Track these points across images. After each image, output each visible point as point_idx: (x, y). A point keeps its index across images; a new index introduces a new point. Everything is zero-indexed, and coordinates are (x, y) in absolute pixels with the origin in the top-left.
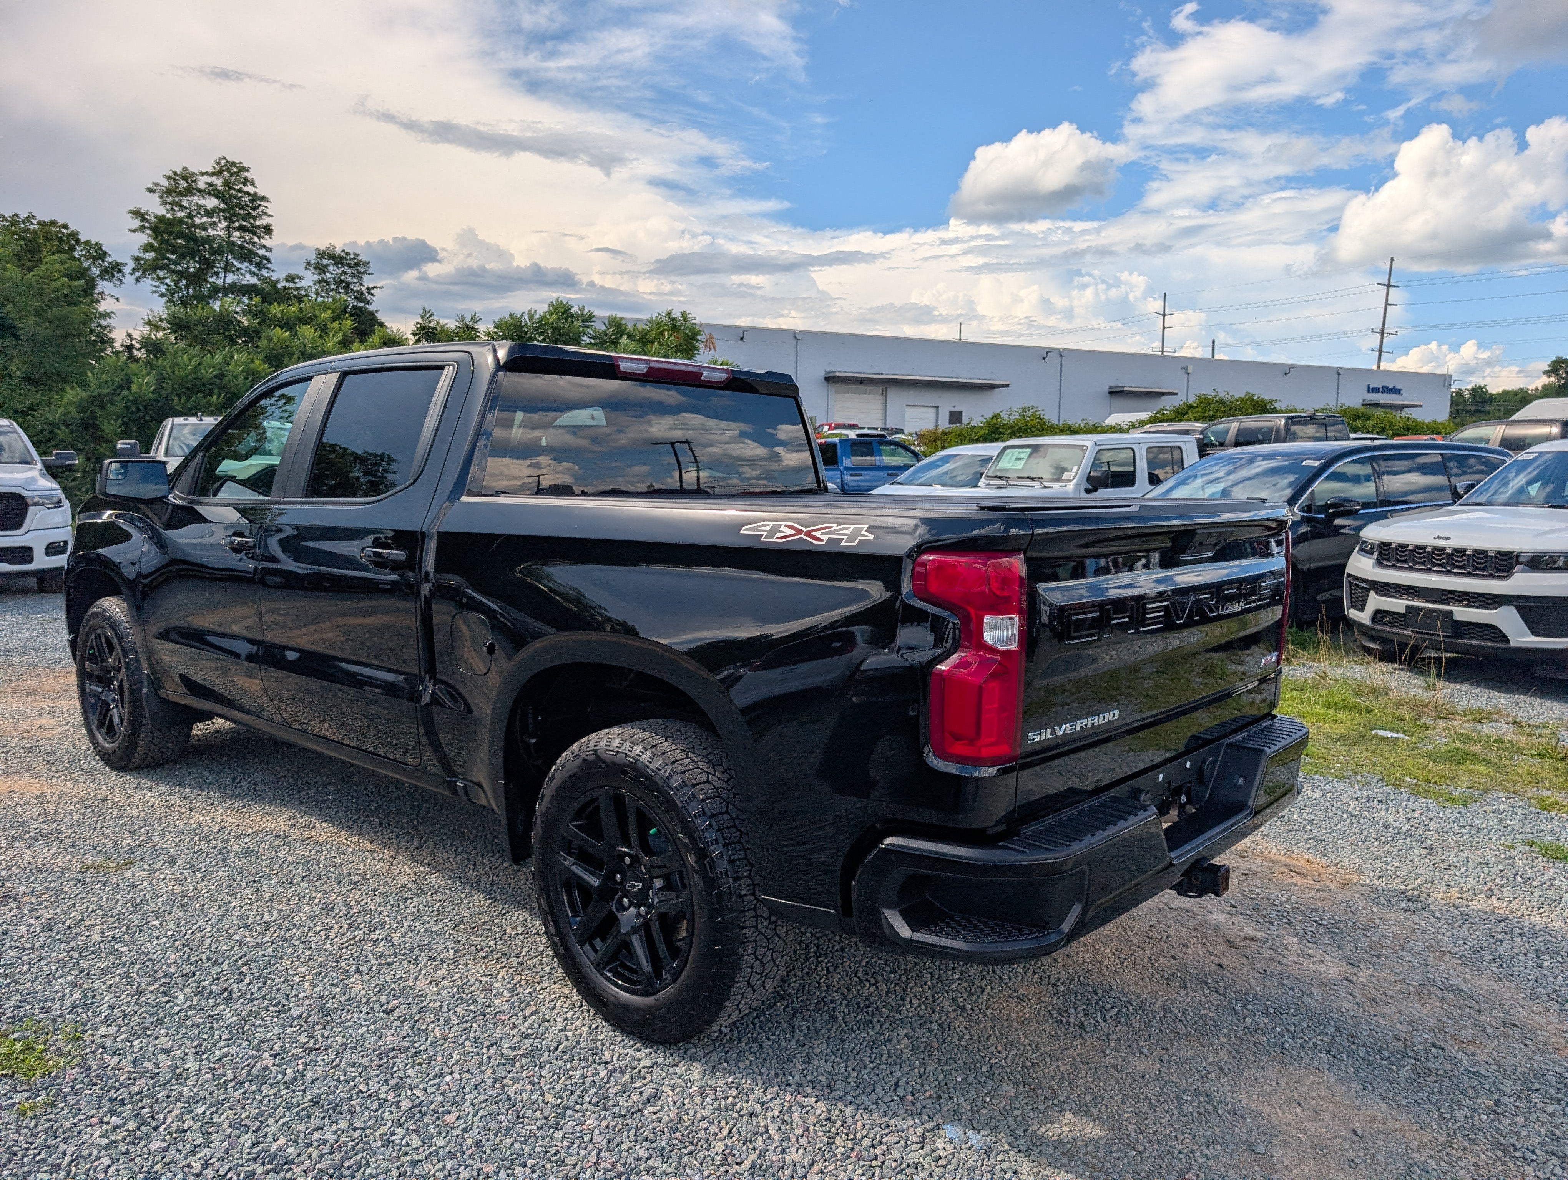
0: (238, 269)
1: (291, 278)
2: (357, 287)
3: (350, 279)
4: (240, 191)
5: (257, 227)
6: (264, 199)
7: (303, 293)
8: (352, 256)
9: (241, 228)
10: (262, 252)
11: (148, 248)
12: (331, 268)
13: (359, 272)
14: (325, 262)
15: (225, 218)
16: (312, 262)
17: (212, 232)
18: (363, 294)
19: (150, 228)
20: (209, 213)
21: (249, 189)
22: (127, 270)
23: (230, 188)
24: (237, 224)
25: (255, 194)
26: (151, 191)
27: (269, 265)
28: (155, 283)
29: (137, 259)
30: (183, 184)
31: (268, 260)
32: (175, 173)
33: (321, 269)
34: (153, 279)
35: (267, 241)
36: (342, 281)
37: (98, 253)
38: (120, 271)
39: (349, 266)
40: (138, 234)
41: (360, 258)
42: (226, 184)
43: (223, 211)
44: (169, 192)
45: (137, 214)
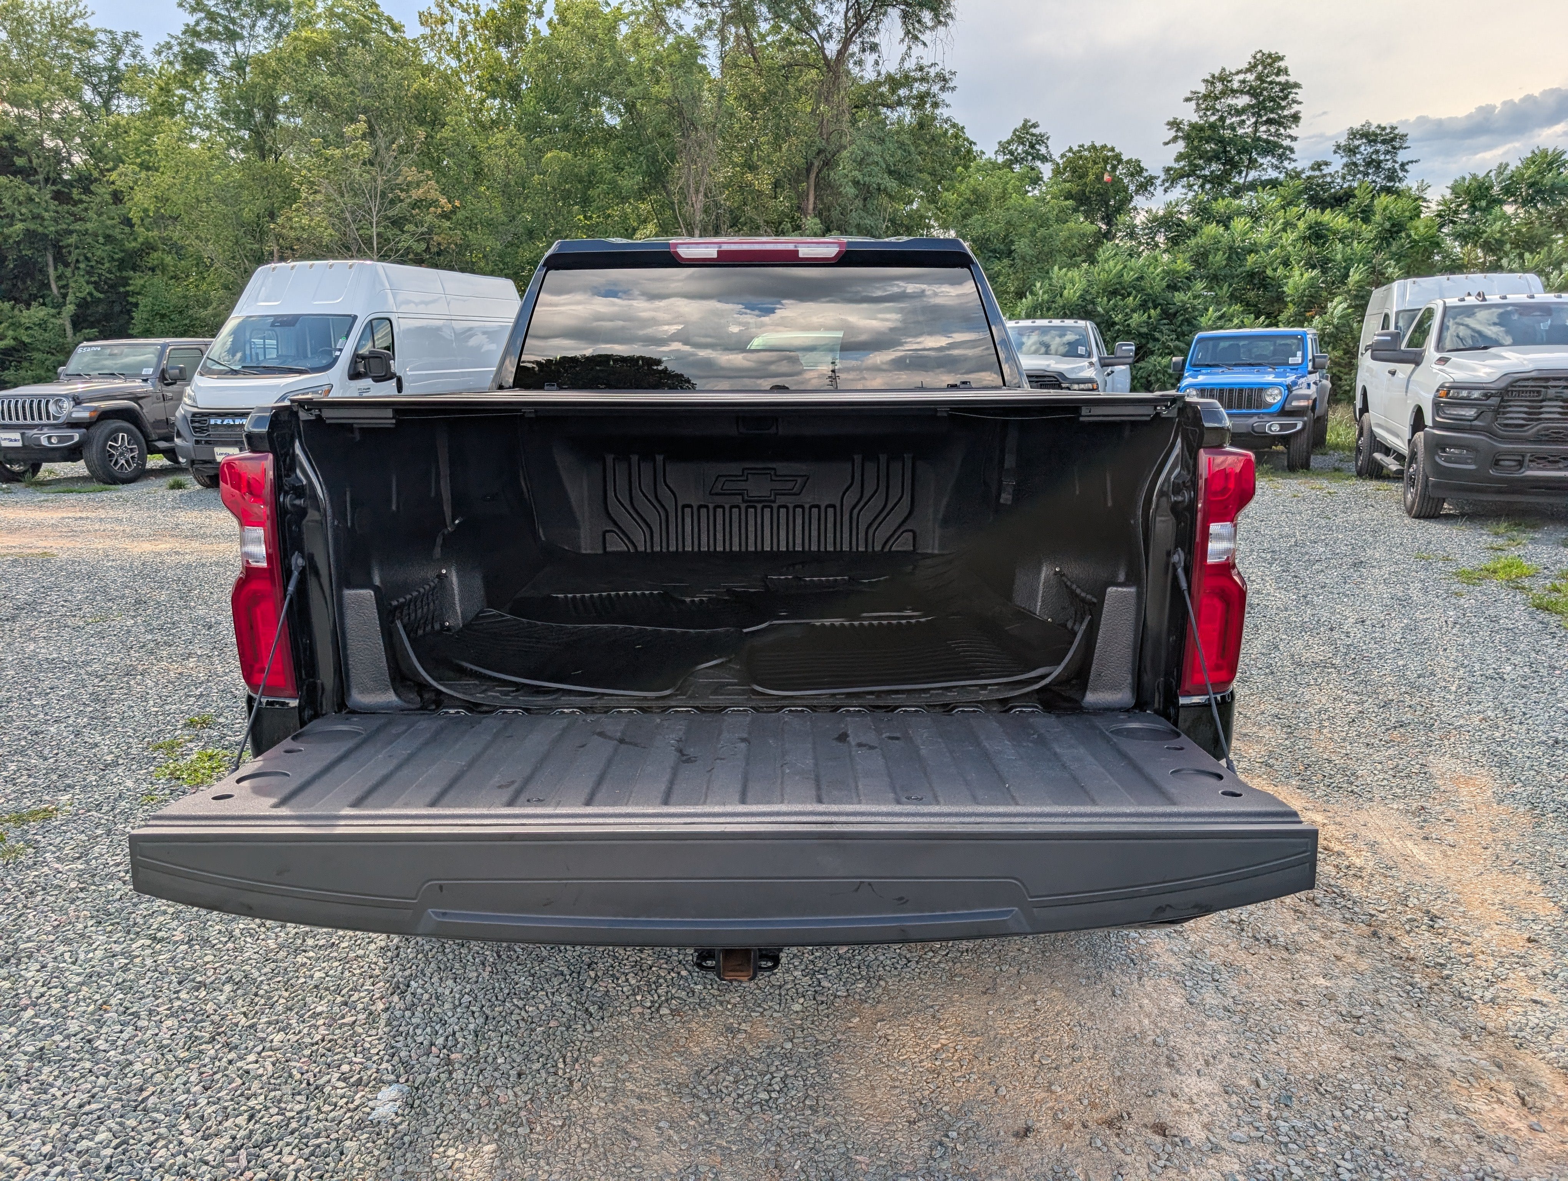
0: (1261, 165)
1: (1318, 166)
2: (1389, 165)
3: (1382, 157)
4: (1271, 83)
5: (1285, 117)
6: (1297, 85)
7: (1329, 179)
8: (1388, 131)
9: (1269, 122)
10: (1287, 142)
11: (1180, 157)
12: (1362, 148)
13: (1394, 148)
14: (1357, 143)
15: (1253, 114)
16: (1343, 143)
17: (1240, 131)
18: (1395, 171)
19: (1184, 138)
20: (1239, 112)
21: (1282, 79)
22: (1158, 182)
23: (1263, 82)
24: (1264, 118)
25: (1287, 83)
26: (1188, 100)
27: (1292, 156)
28: (1184, 191)
29: (1168, 170)
30: (1219, 87)
31: (1292, 150)
32: (1213, 77)
33: (1351, 151)
34: (1183, 187)
35: (1292, 132)
36: (1373, 160)
37: (1137, 169)
38: (1152, 184)
39: (1384, 142)
40: (1171, 145)
41: (1396, 132)
42: (1260, 78)
43: (1252, 107)
44: (1205, 97)
45: (1175, 124)
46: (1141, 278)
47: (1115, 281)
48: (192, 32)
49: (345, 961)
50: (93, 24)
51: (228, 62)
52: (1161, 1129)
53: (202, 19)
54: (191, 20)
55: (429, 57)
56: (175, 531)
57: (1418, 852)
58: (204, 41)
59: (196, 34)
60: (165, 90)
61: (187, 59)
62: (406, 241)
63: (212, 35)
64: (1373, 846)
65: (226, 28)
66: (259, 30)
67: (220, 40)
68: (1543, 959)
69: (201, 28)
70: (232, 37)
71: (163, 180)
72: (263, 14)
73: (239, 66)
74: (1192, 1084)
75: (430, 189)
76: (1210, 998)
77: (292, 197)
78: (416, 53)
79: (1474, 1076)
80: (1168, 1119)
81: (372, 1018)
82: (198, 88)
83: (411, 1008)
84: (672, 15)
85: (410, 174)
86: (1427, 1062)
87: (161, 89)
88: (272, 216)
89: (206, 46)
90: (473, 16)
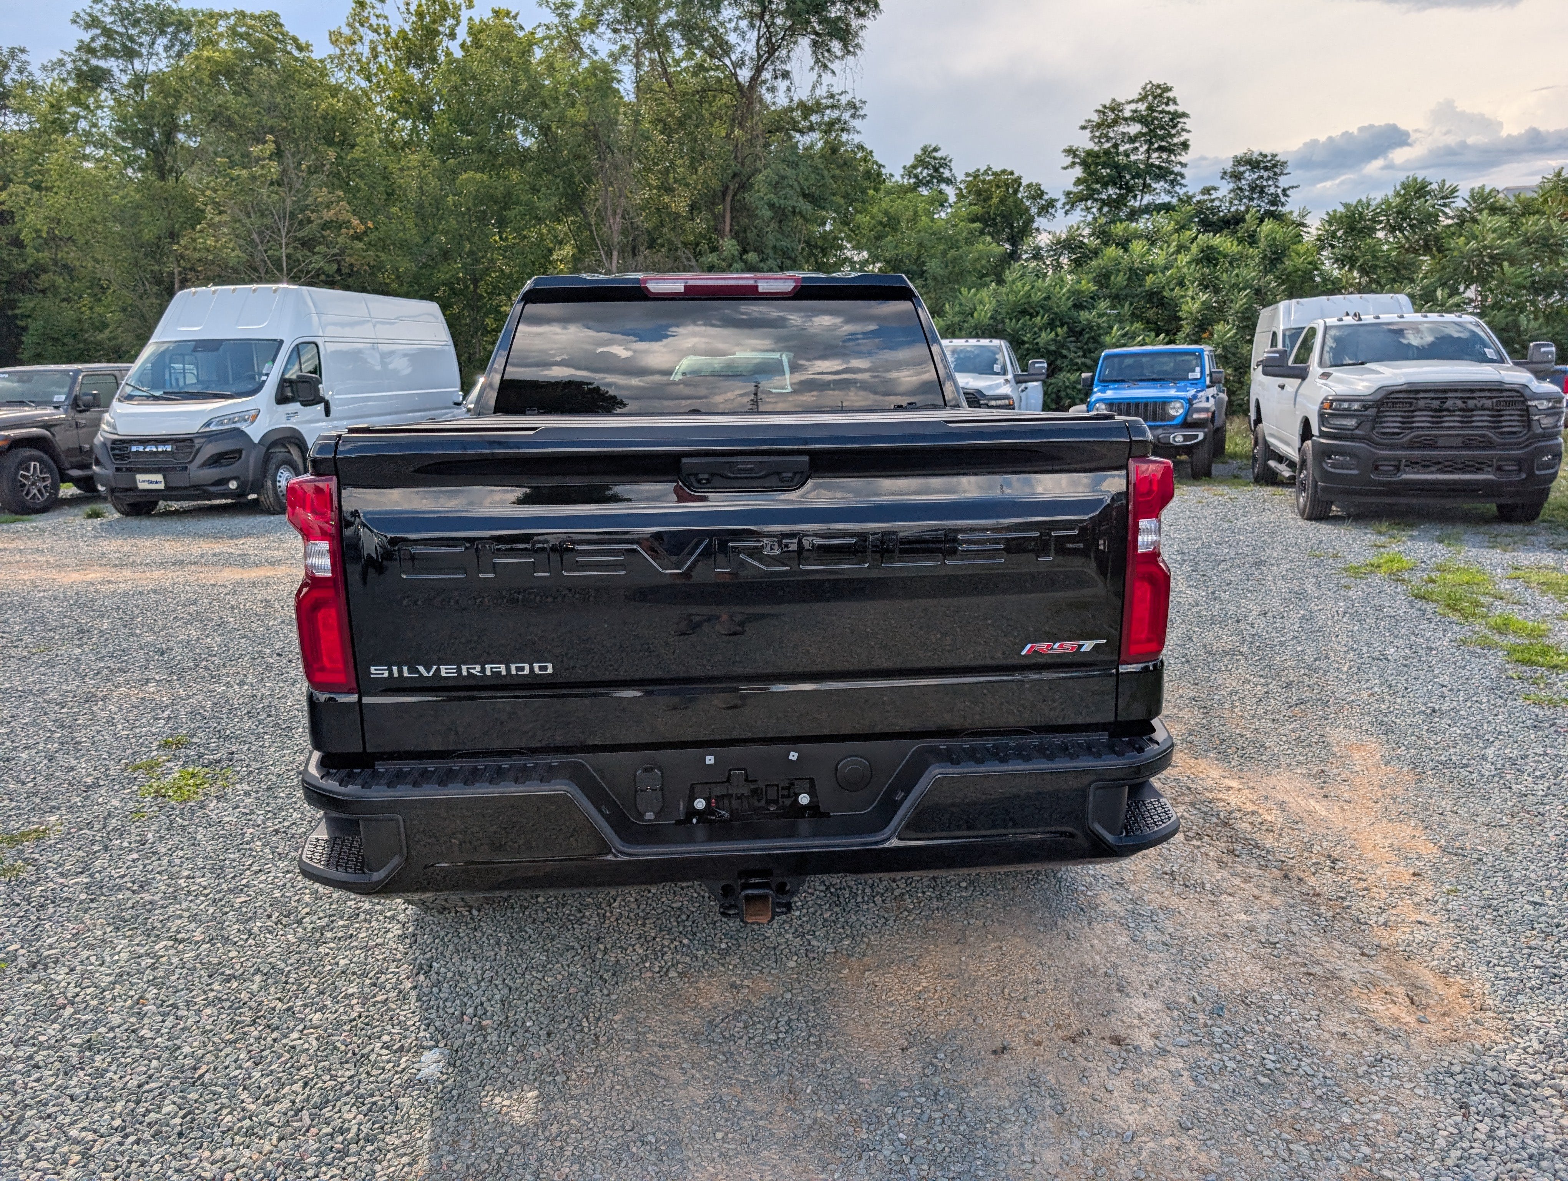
0: (1155, 189)
1: (1207, 191)
2: (1272, 190)
3: (1265, 183)
4: (1162, 112)
5: (1175, 145)
6: (1184, 115)
7: (1217, 203)
8: (1269, 158)
9: (1161, 149)
10: (1178, 169)
11: (1078, 182)
12: (1247, 174)
13: (1275, 174)
14: (1241, 169)
15: (1146, 142)
16: (1229, 170)
17: (1133, 158)
18: (1277, 195)
19: (1081, 164)
20: (1132, 140)
21: (1171, 108)
22: (1059, 205)
23: (1153, 111)
24: (1156, 146)
25: (1176, 112)
26: (1083, 128)
27: (1183, 182)
28: (1084, 214)
29: (1068, 194)
30: (1111, 116)
31: (1182, 176)
32: (1105, 107)
33: (1236, 176)
34: (1082, 210)
35: (1183, 159)
36: (1257, 186)
37: (1037, 193)
38: (1053, 206)
39: (1266, 169)
40: (1069, 170)
41: (1277, 158)
42: (1150, 108)
43: (1144, 135)
44: (1099, 126)
45: (1070, 151)
46: (1047, 298)
47: (1023, 301)
48: (87, 48)
49: (366, 948)
51: (125, 79)
52: (1117, 1041)
53: (98, 36)
54: (86, 37)
55: (338, 77)
56: (102, 560)
57: (1320, 808)
58: (99, 58)
59: (91, 51)
60: (56, 107)
61: (81, 76)
62: (318, 262)
63: (109, 52)
64: (1282, 805)
65: (124, 45)
66: (159, 47)
67: (118, 58)
68: (1425, 889)
69: (96, 45)
70: (130, 54)
71: (57, 200)
72: (163, 32)
73: (138, 82)
74: (1140, 1004)
75: (342, 210)
76: (1151, 935)
77: (196, 217)
78: (323, 73)
79: (1372, 983)
80: (1122, 1032)
81: (403, 996)
82: (92, 106)
83: (438, 984)
84: (586, 40)
85: (322, 195)
86: (1334, 975)
87: (52, 106)
88: (173, 236)
89: (102, 63)
90: (383, 36)
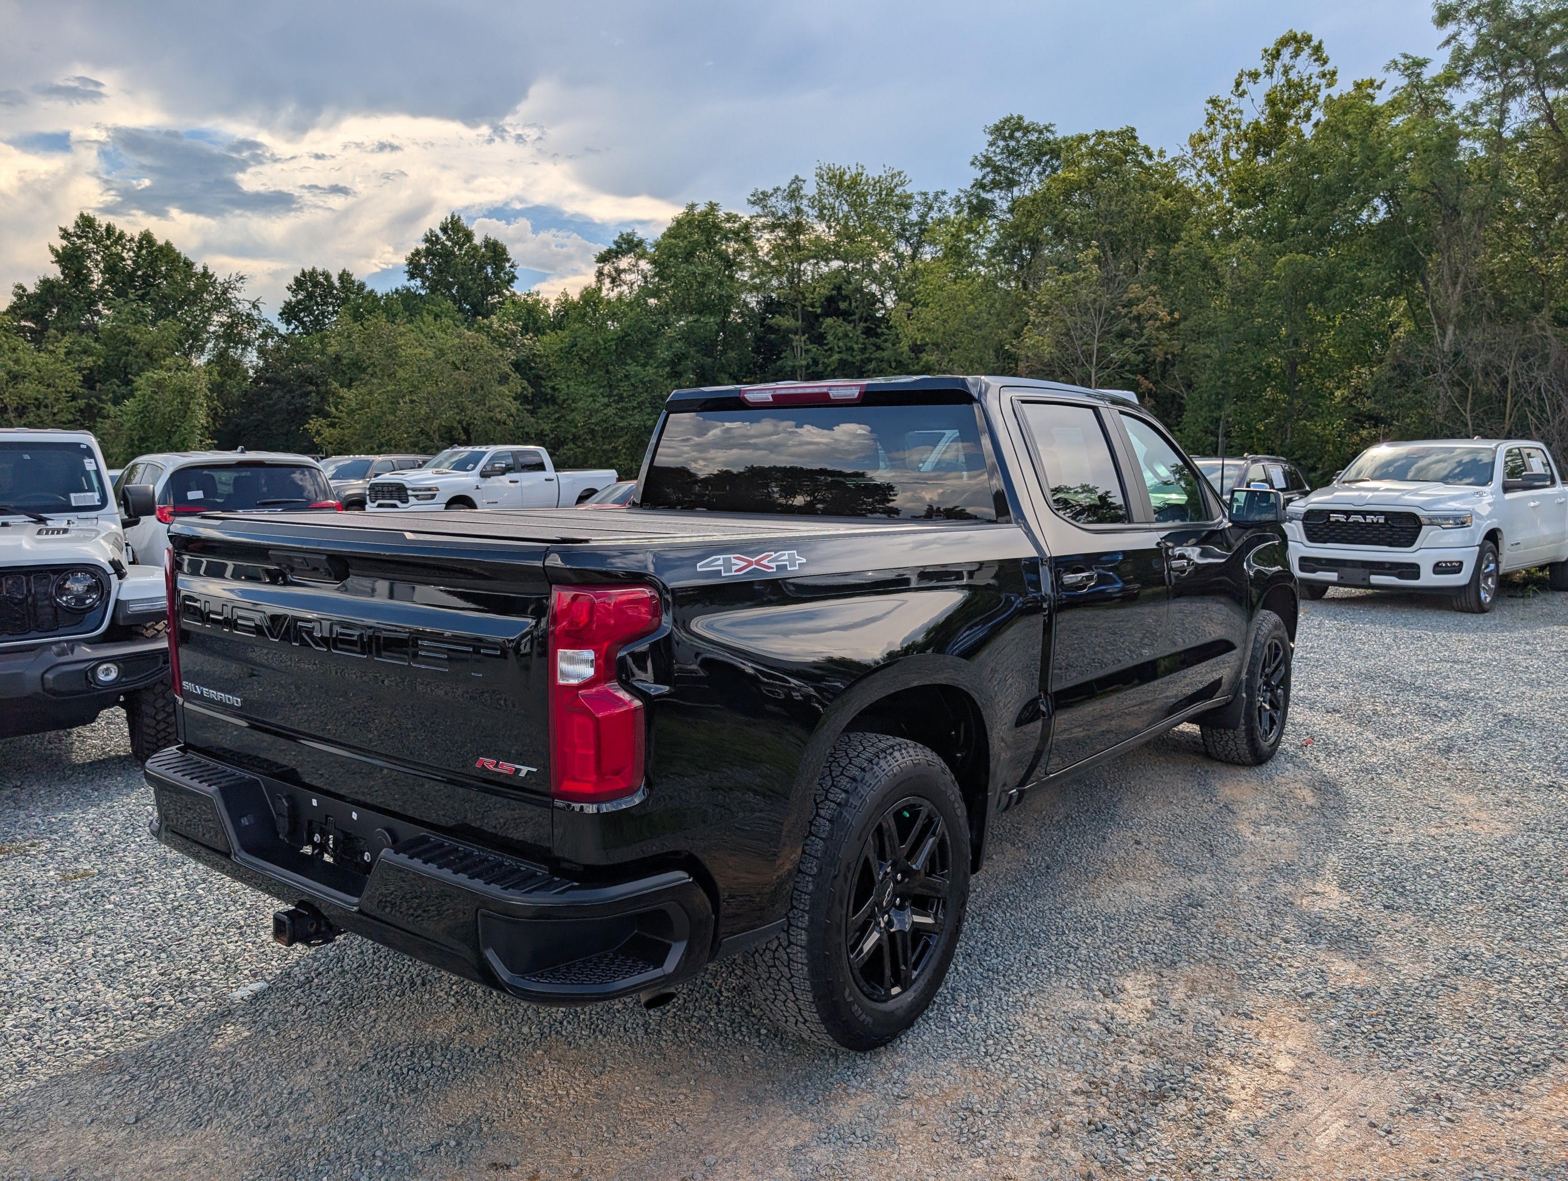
48: (980, 185)
50: (909, 189)
51: (1005, 205)
53: (988, 173)
54: (979, 174)
58: (988, 191)
59: (983, 187)
60: (956, 236)
61: (973, 209)
62: (1124, 353)
63: (996, 184)
65: (1007, 178)
66: (1034, 176)
67: (1001, 189)
69: (987, 181)
70: (1011, 184)
72: (1038, 161)
73: (1015, 207)
75: (1149, 304)
78: (1167, 175)
82: (981, 232)
87: (953, 235)
89: (989, 196)
90: (1233, 131)
